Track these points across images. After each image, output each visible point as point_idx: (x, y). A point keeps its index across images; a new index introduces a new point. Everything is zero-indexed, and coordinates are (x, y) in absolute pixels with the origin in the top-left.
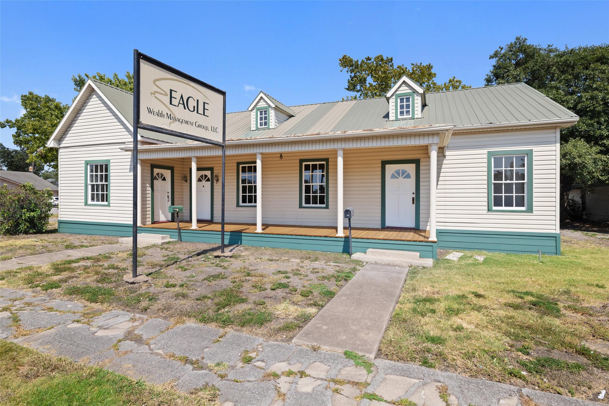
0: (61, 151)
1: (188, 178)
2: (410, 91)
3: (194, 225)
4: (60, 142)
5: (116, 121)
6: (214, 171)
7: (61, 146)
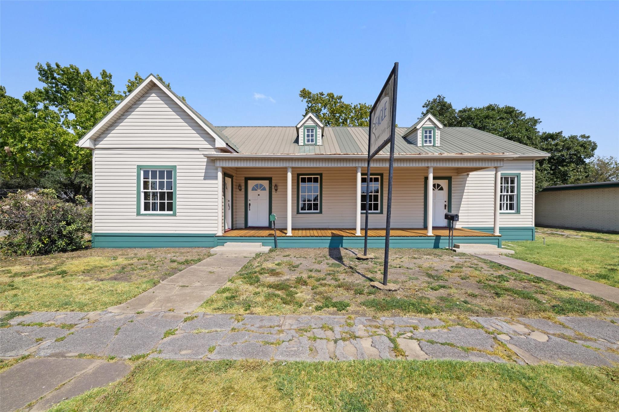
0: (96, 152)
1: (243, 187)
2: (432, 126)
3: (289, 233)
4: (96, 143)
5: (186, 124)
6: (273, 181)
7: (97, 147)
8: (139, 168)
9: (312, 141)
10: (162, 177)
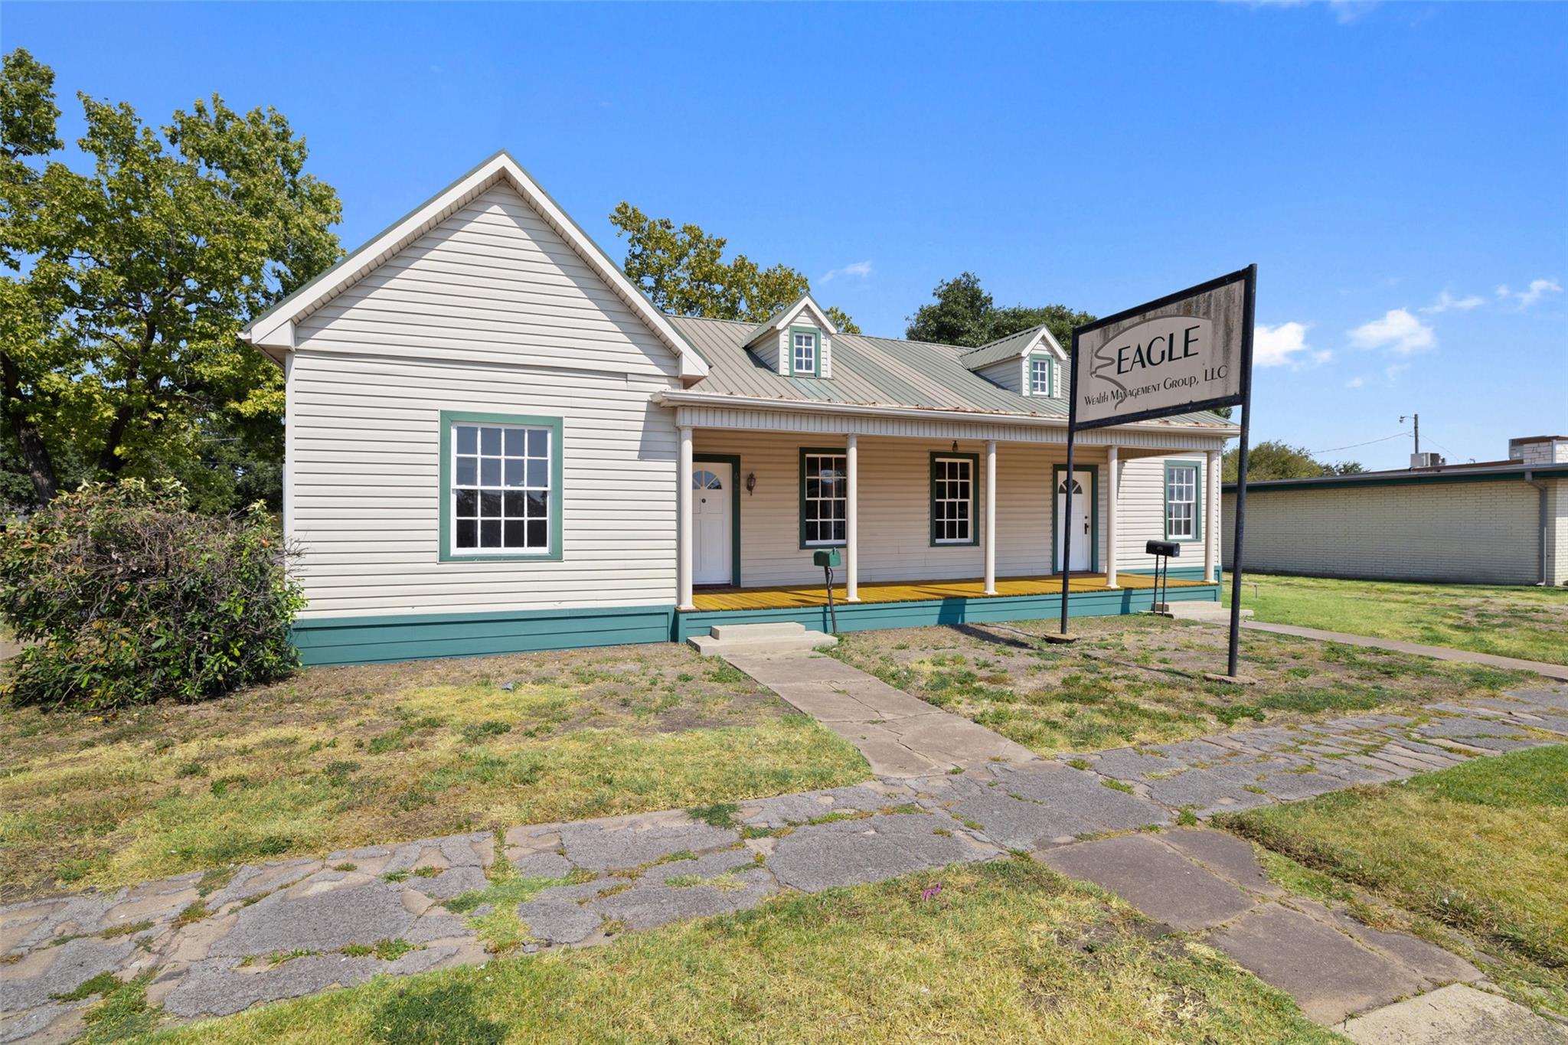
0: (297, 362)
2: (1047, 353)
3: (853, 595)
4: (303, 333)
5: (591, 305)
6: (742, 466)
7: (306, 345)
8: (447, 417)
9: (809, 366)
10: (514, 447)
